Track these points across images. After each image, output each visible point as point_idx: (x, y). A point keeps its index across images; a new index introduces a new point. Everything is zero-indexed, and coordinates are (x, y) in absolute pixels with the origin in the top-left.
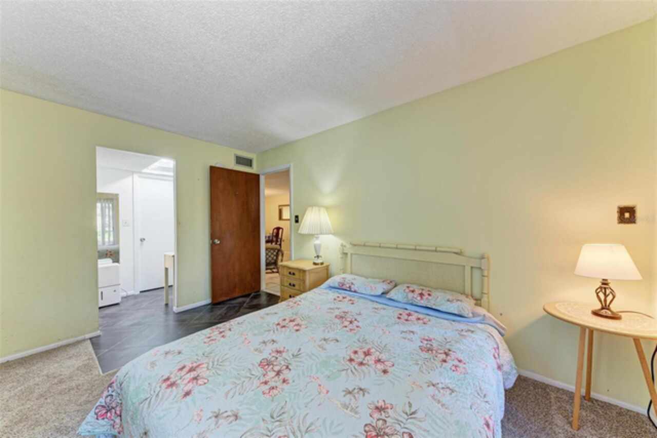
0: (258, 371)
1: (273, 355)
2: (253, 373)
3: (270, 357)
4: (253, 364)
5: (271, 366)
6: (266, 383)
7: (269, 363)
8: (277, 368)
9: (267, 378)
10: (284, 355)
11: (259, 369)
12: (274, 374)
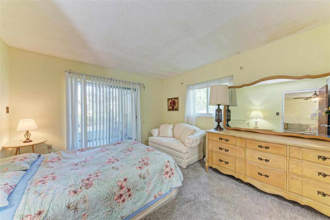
0: (149, 162)
1: (143, 167)
2: (151, 162)
3: (144, 166)
4: (151, 165)
5: (145, 163)
6: (148, 159)
7: (145, 164)
8: (143, 162)
9: (147, 160)
10: (139, 166)
11: (149, 163)
12: (145, 161)
